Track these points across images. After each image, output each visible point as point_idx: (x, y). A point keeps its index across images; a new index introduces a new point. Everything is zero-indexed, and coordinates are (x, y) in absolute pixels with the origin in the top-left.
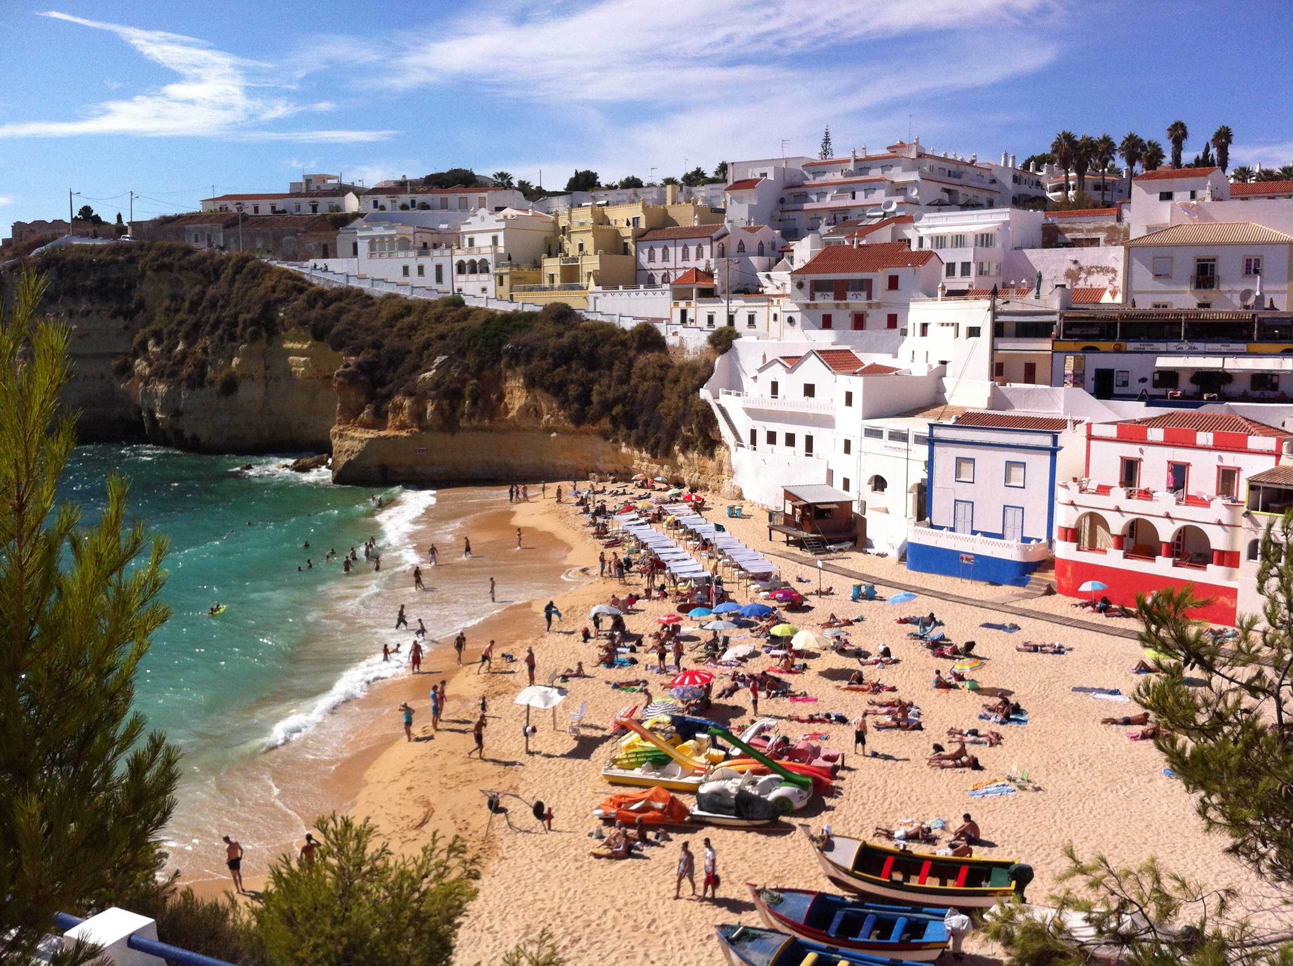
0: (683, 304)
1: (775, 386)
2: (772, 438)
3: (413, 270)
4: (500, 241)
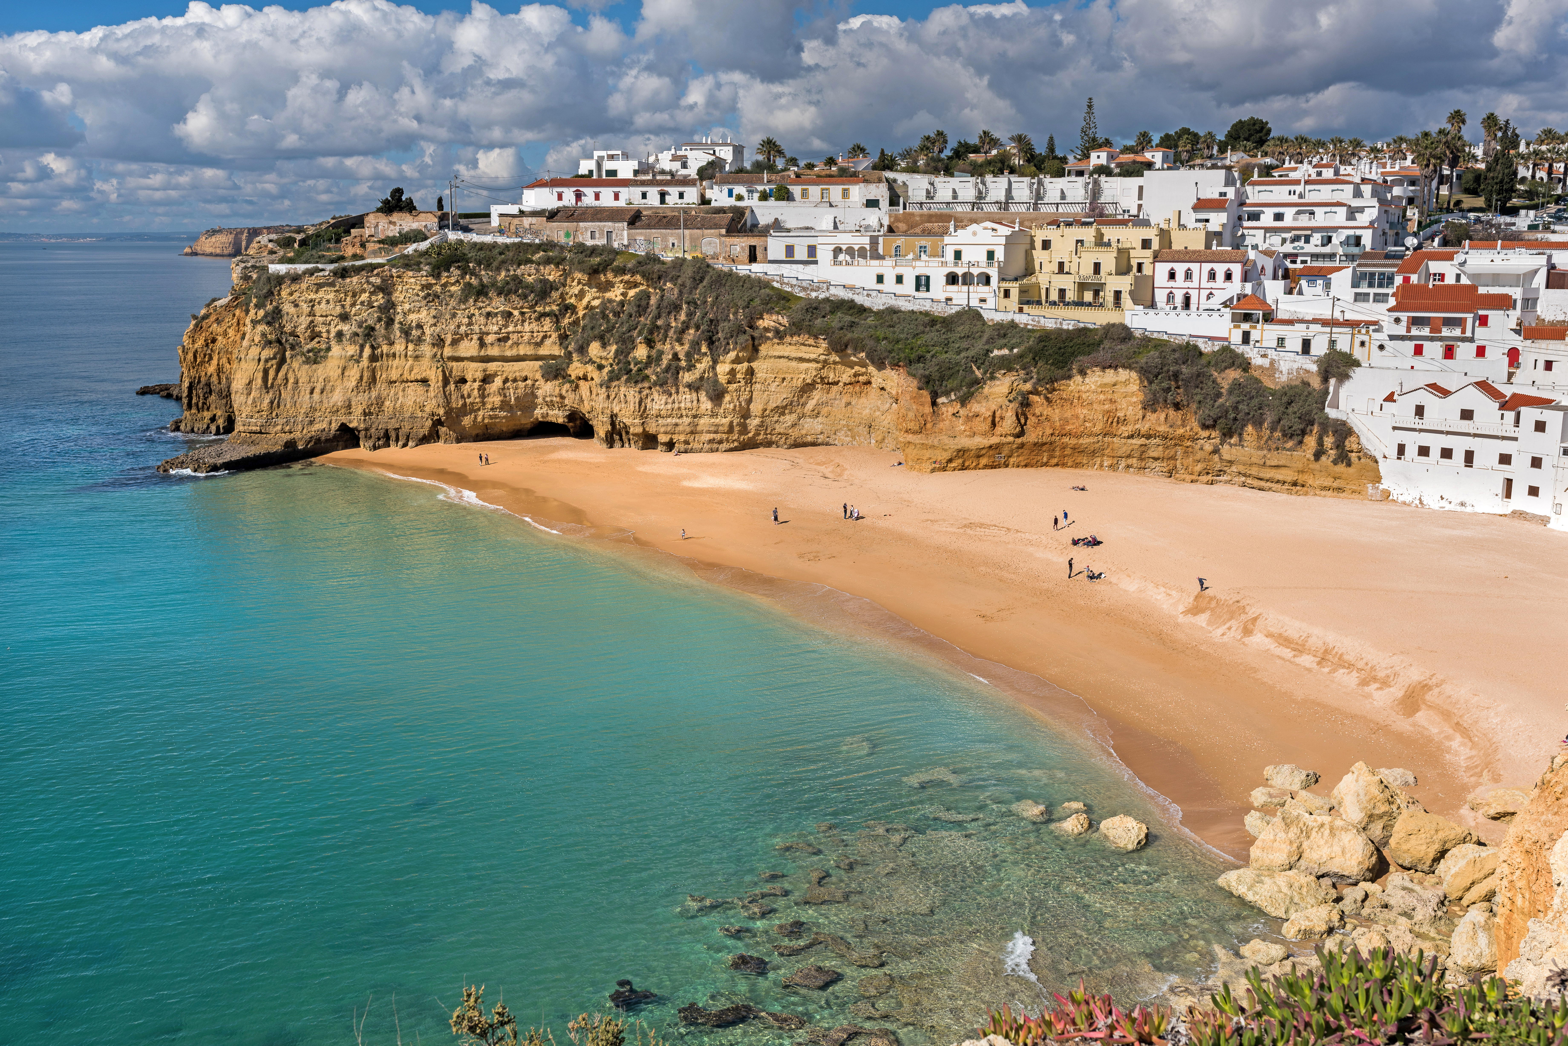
0: (1245, 326)
1: (1420, 411)
2: (1424, 451)
3: (890, 278)
4: (1000, 255)
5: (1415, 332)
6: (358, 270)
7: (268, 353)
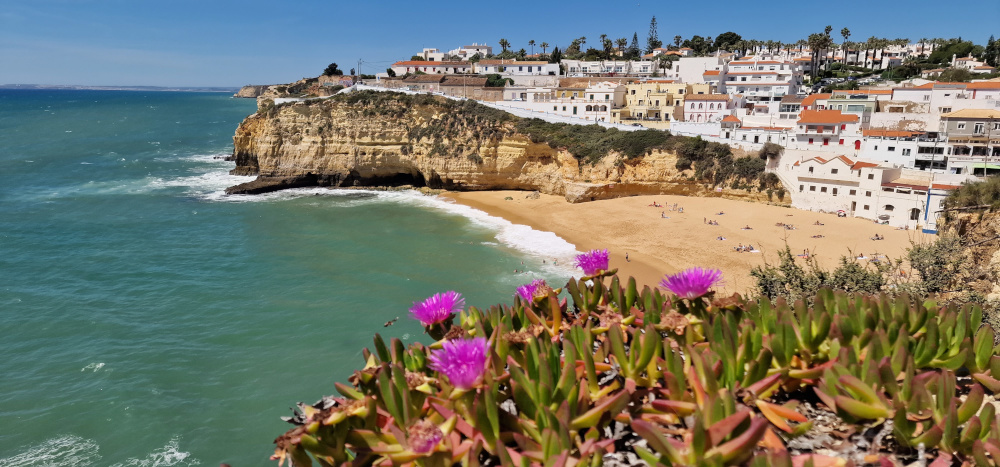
0: (727, 130)
1: (811, 169)
2: (813, 189)
3: (560, 108)
4: (611, 97)
5: (810, 132)
6: (315, 102)
7: (274, 139)
